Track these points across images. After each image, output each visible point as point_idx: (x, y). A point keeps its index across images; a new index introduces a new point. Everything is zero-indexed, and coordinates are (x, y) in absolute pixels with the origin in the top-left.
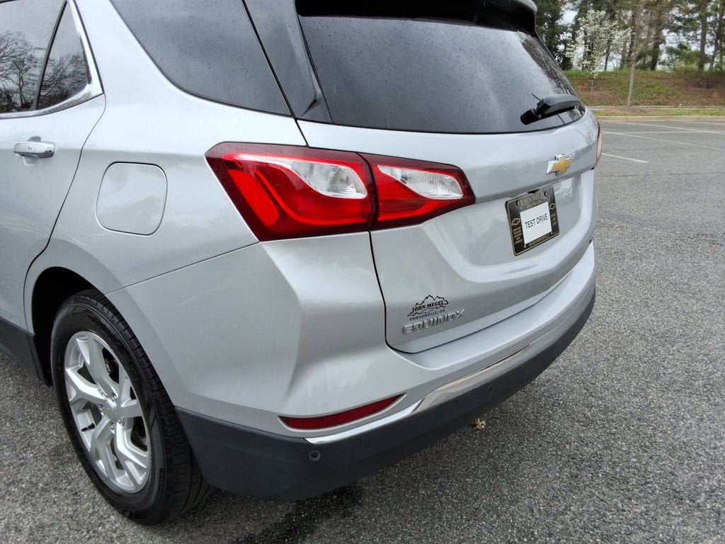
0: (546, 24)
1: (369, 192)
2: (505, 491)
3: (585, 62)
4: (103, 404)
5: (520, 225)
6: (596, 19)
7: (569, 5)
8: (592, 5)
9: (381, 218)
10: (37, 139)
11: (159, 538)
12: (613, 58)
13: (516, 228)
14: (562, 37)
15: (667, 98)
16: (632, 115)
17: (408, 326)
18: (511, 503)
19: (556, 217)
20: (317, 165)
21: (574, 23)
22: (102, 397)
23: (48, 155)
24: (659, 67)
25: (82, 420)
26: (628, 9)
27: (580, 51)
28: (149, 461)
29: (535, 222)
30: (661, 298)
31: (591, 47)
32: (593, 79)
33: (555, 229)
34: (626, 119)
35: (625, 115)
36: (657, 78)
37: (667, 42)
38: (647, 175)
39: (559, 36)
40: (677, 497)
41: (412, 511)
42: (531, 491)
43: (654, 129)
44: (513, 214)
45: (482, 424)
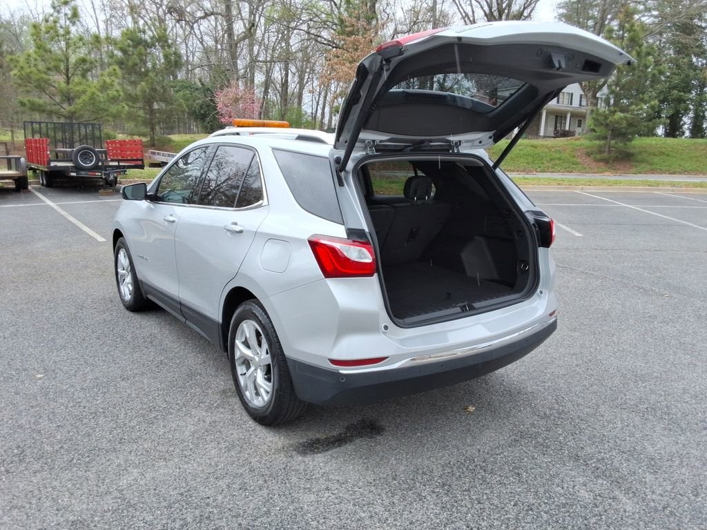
4: (252, 359)
10: (236, 224)
22: (253, 356)
23: (241, 232)
25: (240, 369)
28: (271, 387)
40: (577, 458)
45: (471, 409)
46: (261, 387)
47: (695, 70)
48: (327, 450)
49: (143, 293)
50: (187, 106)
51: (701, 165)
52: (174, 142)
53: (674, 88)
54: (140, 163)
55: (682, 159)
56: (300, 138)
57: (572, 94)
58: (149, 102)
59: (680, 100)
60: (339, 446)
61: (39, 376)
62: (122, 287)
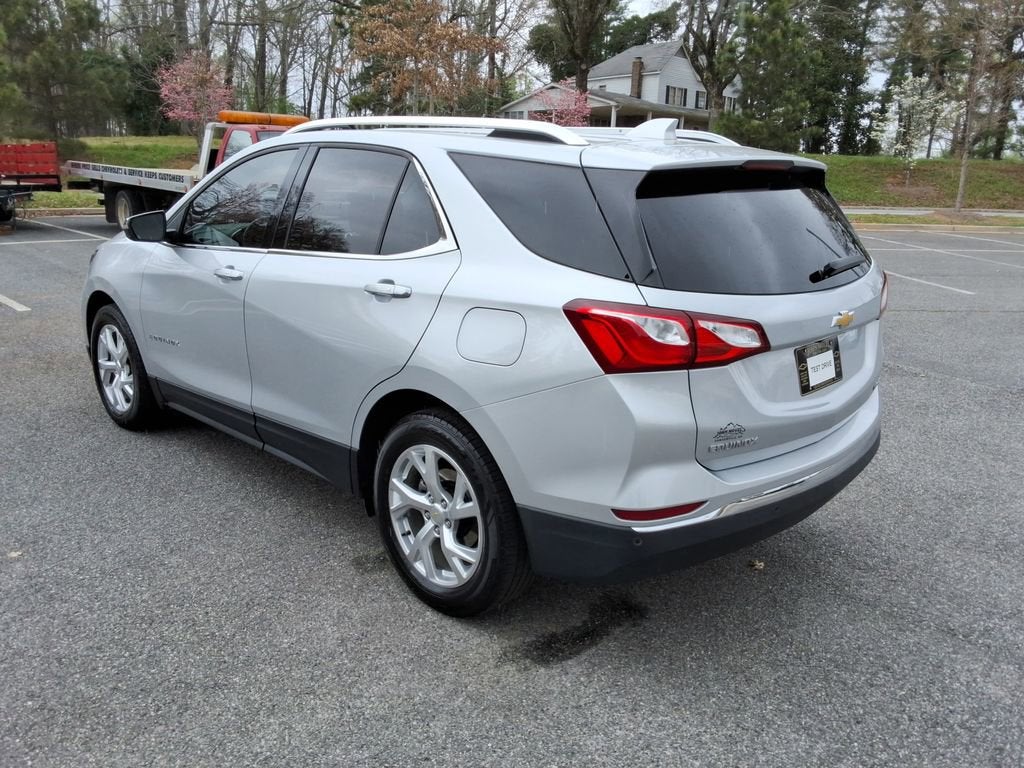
0: (844, 90)
1: (691, 340)
2: (784, 618)
3: (899, 146)
4: (429, 509)
5: (807, 369)
6: (915, 88)
7: (878, 64)
8: (910, 65)
9: (697, 361)
11: (475, 630)
12: (940, 137)
13: (803, 373)
14: (867, 109)
15: (1015, 199)
16: (962, 224)
17: (713, 446)
18: (789, 627)
19: (840, 364)
20: (650, 319)
21: (884, 89)
22: (429, 504)
23: (406, 296)
24: (1007, 153)
25: (400, 527)
26: (963, 73)
27: (892, 128)
28: (479, 556)
29: (820, 367)
30: (965, 459)
31: (907, 127)
32: (909, 169)
33: (839, 375)
34: (954, 229)
35: (952, 223)
36: (1002, 171)
37: (1019, 118)
38: (969, 313)
39: (862, 107)
41: (697, 627)
42: (809, 620)
43: (991, 246)
44: (801, 358)
45: (760, 565)
46: (454, 555)
47: (847, 60)
48: (578, 653)
49: (159, 400)
50: (111, 92)
51: (863, 191)
52: (90, 148)
53: (821, 85)
54: (53, 181)
55: (838, 184)
56: (499, 133)
57: (686, 90)
58: (45, 82)
59: (828, 102)
60: (593, 643)
61: (14, 555)
62: (108, 390)
